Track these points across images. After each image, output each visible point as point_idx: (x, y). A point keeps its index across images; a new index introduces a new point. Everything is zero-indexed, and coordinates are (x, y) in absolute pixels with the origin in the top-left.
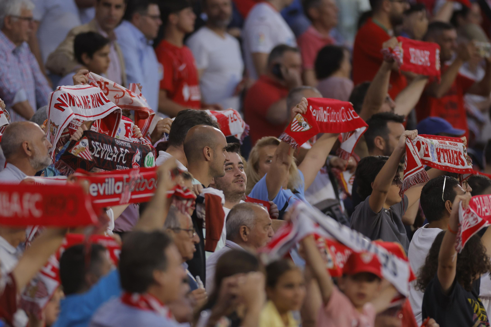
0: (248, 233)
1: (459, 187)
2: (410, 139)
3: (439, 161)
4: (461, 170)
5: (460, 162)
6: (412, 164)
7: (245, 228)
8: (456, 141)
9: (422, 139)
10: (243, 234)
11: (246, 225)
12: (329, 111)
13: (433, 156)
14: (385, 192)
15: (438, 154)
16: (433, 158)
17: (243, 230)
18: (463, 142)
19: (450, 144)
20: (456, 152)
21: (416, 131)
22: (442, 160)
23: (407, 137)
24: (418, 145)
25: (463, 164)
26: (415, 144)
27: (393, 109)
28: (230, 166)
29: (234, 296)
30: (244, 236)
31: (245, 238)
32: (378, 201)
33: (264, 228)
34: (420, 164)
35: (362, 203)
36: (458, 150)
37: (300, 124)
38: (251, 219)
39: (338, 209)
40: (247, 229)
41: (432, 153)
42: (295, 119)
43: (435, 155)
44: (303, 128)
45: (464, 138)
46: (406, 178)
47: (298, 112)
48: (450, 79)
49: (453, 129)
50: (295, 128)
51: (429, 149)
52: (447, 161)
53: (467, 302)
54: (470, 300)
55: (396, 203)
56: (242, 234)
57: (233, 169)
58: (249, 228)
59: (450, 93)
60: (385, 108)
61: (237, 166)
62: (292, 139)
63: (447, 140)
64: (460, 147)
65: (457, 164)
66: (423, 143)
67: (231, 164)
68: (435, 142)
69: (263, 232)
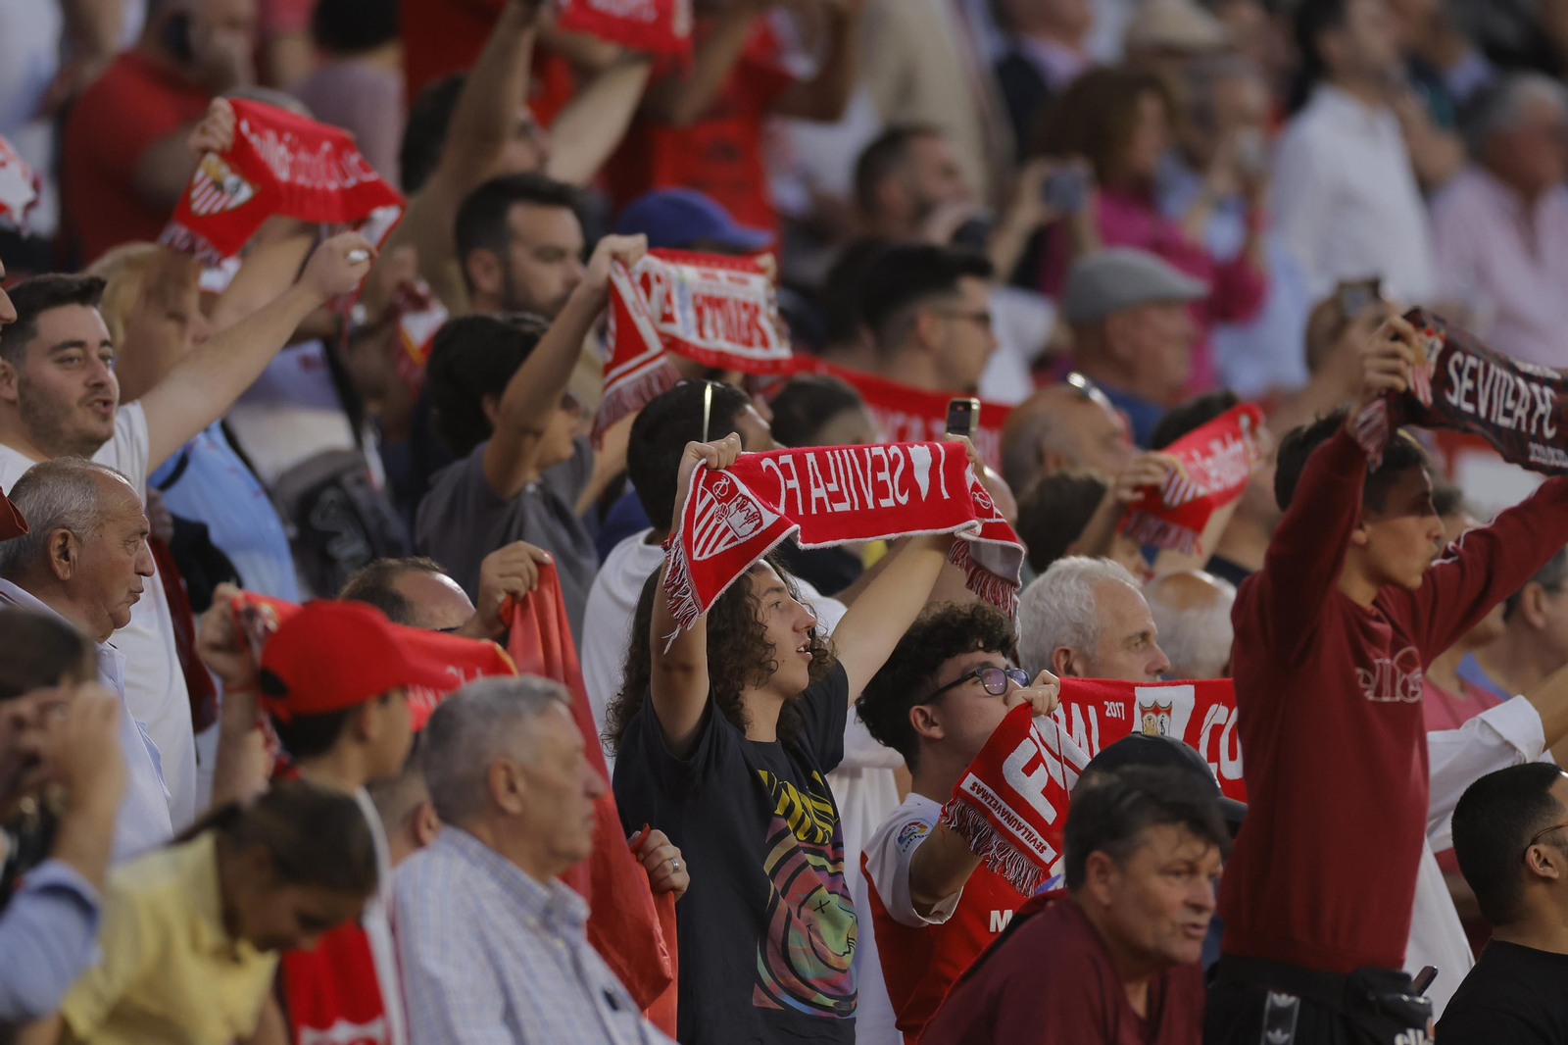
0: (73, 553)
1: (751, 415)
2: (626, 265)
3: (702, 335)
4: (761, 363)
5: (757, 337)
6: (629, 343)
7: (65, 537)
8: (744, 269)
9: (654, 264)
10: (59, 557)
11: (69, 529)
12: (292, 149)
13: (685, 319)
14: (538, 434)
15: (699, 311)
16: (684, 328)
17: (60, 542)
18: (760, 271)
19: (731, 279)
20: (746, 306)
21: (641, 240)
22: (709, 332)
23: (615, 256)
24: (646, 282)
25: (765, 343)
26: (637, 278)
27: (543, 158)
28: (74, 351)
29: (32, 759)
30: (60, 563)
31: (63, 570)
32: (511, 461)
33: (126, 542)
34: (655, 345)
35: (459, 467)
36: (751, 300)
37: (218, 186)
38: (88, 511)
39: (363, 481)
40: (71, 543)
41: (683, 308)
42: (200, 174)
43: (691, 314)
44: (229, 200)
45: (767, 260)
46: (612, 389)
47: (205, 151)
48: (717, 68)
49: (736, 230)
50: (204, 202)
51: (675, 298)
52: (722, 335)
53: (756, 778)
54: (763, 775)
55: (559, 461)
56: (55, 554)
57: (85, 359)
58: (78, 539)
59: (717, 111)
60: (516, 156)
61: (94, 355)
62: (202, 241)
63: (721, 265)
64: (756, 287)
65: (749, 343)
66: (658, 279)
67: (80, 344)
68: (689, 275)
69: (122, 555)
